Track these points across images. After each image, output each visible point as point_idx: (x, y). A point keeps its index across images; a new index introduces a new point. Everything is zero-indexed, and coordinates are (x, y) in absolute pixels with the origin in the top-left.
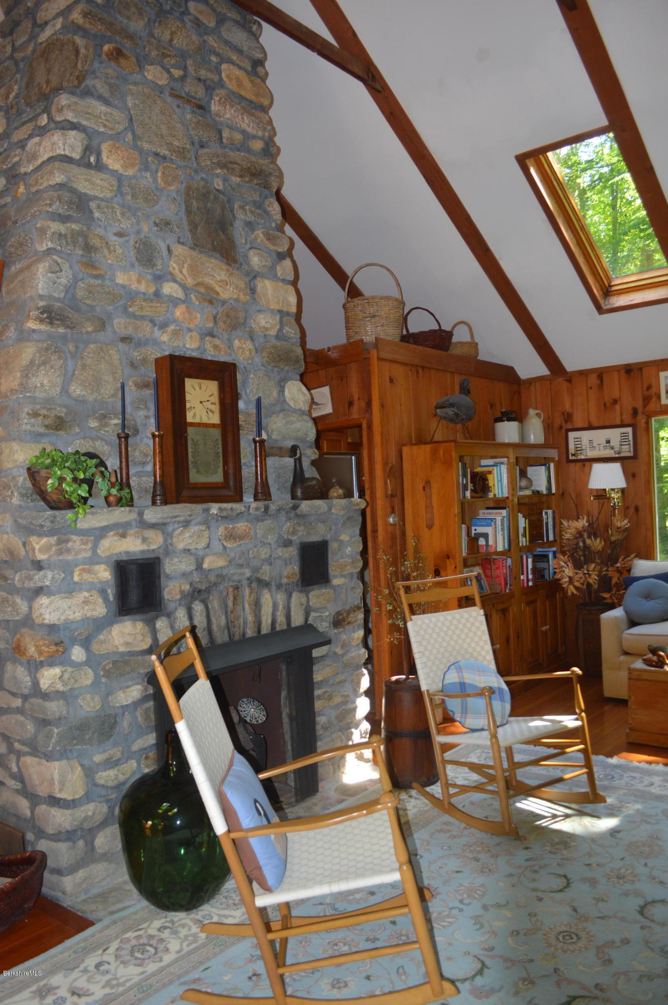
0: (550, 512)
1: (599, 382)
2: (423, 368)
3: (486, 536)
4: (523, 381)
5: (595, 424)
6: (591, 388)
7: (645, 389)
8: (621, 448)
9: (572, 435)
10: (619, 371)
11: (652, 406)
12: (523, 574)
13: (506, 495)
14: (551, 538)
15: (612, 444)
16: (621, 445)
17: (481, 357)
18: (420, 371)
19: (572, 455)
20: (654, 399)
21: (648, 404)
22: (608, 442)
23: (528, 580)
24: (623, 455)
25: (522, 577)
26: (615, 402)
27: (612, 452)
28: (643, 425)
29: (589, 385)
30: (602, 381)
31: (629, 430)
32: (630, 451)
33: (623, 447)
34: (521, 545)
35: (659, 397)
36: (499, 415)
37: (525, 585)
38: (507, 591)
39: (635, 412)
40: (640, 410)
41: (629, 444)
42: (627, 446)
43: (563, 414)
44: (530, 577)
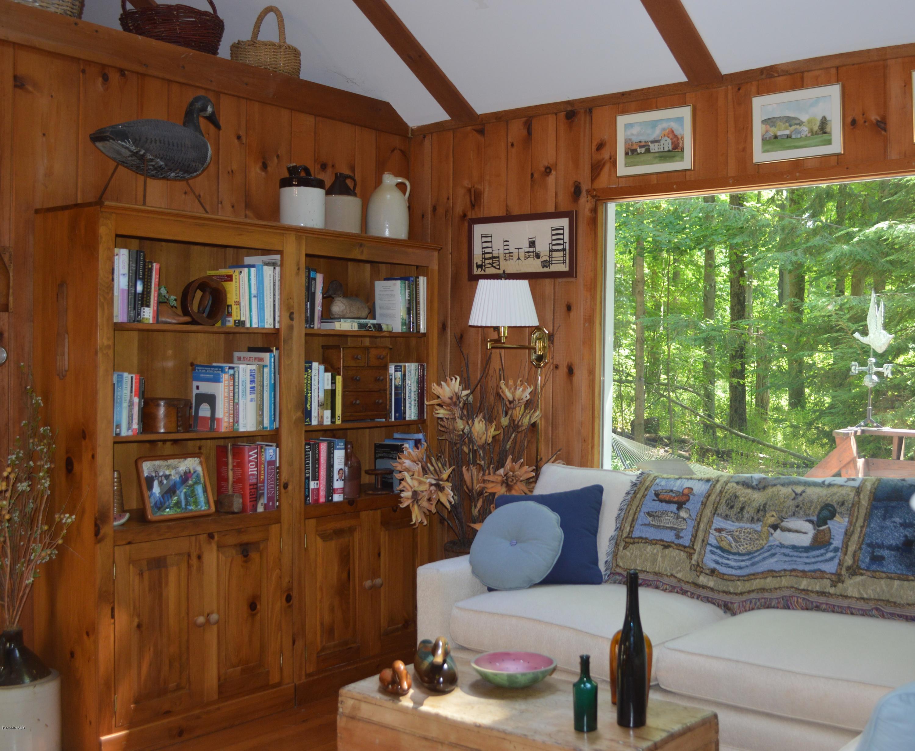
0: (412, 368)
1: (525, 132)
2: (122, 72)
3: (211, 400)
4: (412, 130)
5: (516, 212)
6: (512, 145)
7: (594, 148)
8: (550, 257)
9: (479, 230)
10: (556, 114)
11: (603, 181)
12: (316, 478)
13: (269, 324)
14: (411, 414)
15: (538, 248)
16: (551, 251)
17: (304, 75)
18: (114, 77)
19: (479, 266)
20: (606, 169)
21: (599, 174)
22: (532, 244)
23: (330, 490)
24: (554, 268)
25: (313, 485)
26: (548, 170)
27: (538, 262)
28: (587, 213)
29: (510, 140)
30: (529, 133)
31: (564, 223)
32: (564, 262)
33: (555, 254)
34: (314, 422)
35: (614, 164)
36: (286, 175)
37: (322, 500)
38: (260, 509)
39: (577, 192)
40: (585, 187)
41: (564, 250)
42: (561, 254)
43: (469, 190)
44: (338, 484)
